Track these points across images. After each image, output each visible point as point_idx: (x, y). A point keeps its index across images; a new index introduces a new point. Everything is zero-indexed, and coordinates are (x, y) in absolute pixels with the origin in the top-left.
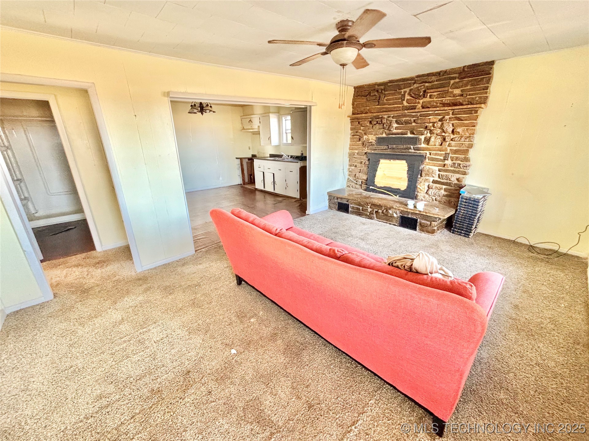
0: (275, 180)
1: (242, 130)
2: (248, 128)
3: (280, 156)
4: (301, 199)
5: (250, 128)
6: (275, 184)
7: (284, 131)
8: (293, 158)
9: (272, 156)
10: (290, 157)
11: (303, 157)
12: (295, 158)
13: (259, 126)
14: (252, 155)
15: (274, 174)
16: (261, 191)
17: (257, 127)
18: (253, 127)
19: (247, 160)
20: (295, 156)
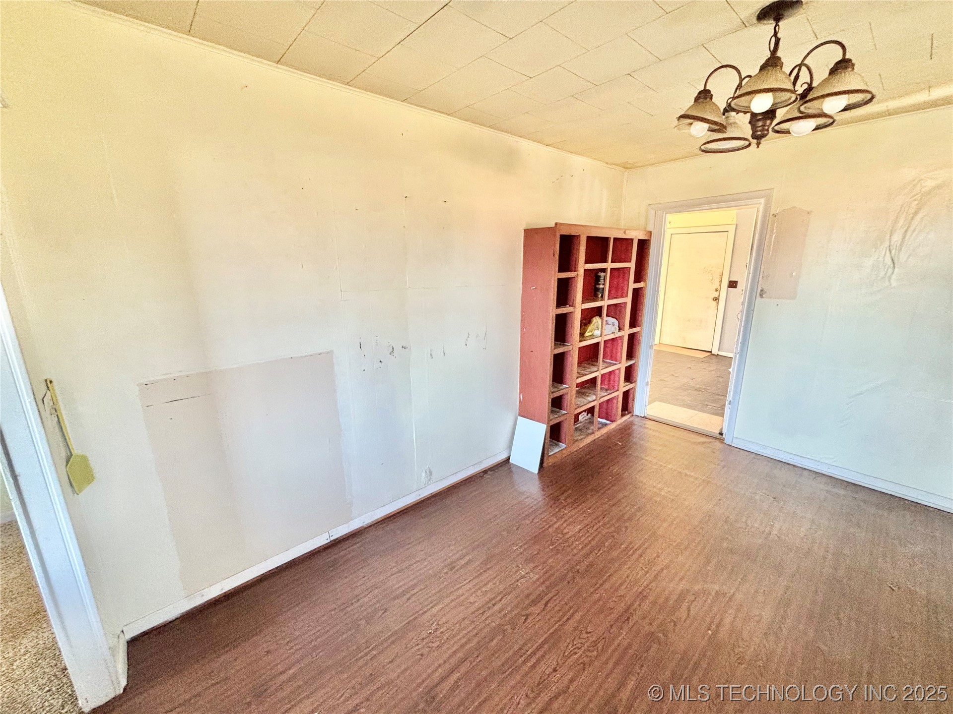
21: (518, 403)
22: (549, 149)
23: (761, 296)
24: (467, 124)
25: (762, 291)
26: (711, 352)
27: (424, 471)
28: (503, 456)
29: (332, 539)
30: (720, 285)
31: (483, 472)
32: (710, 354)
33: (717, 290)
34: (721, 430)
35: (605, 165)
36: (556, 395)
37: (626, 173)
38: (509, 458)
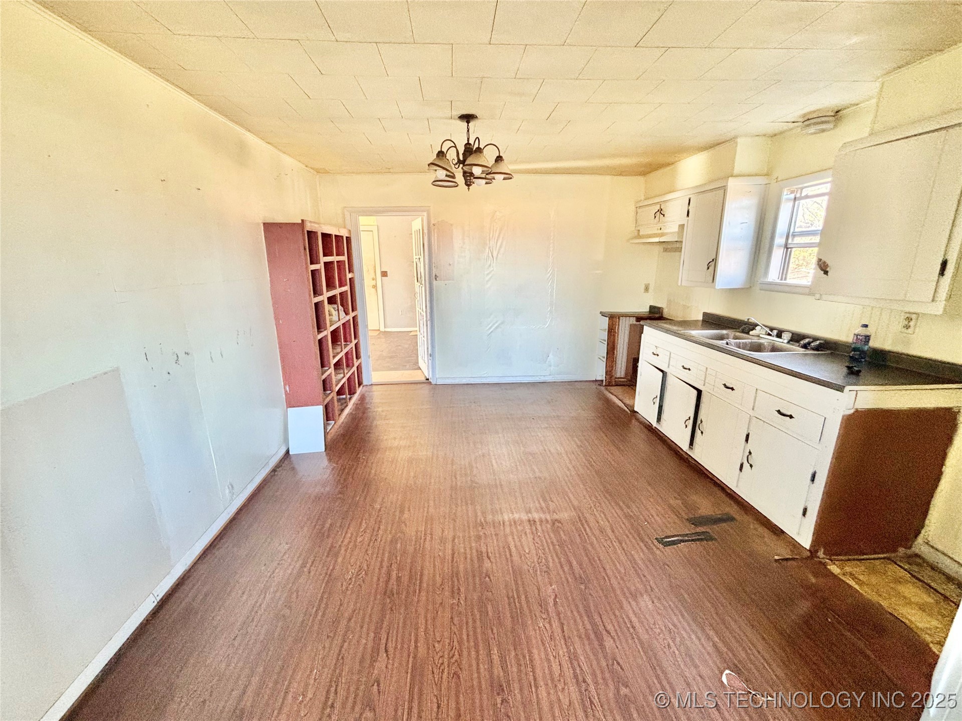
0: (702, 415)
1: (635, 238)
2: (650, 232)
3: (746, 327)
4: (821, 554)
5: (656, 232)
6: (698, 432)
7: (779, 240)
8: (805, 346)
9: (712, 321)
10: (786, 337)
11: (863, 352)
12: (817, 349)
13: (682, 227)
14: (651, 307)
15: (699, 392)
16: (649, 428)
17: (675, 229)
18: (664, 231)
19: (633, 321)
20: (815, 339)
21: (284, 396)
22: (269, 147)
23: (436, 279)
24: (207, 109)
25: (436, 276)
26: (379, 330)
27: (227, 487)
28: (282, 452)
29: (159, 599)
30: (376, 275)
31: (272, 471)
32: (378, 332)
33: (373, 279)
34: (426, 377)
35: (304, 167)
36: (324, 377)
37: (318, 176)
38: (288, 452)
